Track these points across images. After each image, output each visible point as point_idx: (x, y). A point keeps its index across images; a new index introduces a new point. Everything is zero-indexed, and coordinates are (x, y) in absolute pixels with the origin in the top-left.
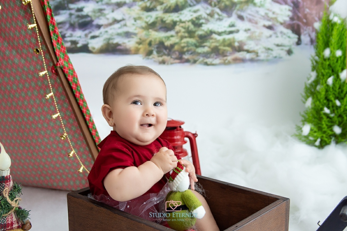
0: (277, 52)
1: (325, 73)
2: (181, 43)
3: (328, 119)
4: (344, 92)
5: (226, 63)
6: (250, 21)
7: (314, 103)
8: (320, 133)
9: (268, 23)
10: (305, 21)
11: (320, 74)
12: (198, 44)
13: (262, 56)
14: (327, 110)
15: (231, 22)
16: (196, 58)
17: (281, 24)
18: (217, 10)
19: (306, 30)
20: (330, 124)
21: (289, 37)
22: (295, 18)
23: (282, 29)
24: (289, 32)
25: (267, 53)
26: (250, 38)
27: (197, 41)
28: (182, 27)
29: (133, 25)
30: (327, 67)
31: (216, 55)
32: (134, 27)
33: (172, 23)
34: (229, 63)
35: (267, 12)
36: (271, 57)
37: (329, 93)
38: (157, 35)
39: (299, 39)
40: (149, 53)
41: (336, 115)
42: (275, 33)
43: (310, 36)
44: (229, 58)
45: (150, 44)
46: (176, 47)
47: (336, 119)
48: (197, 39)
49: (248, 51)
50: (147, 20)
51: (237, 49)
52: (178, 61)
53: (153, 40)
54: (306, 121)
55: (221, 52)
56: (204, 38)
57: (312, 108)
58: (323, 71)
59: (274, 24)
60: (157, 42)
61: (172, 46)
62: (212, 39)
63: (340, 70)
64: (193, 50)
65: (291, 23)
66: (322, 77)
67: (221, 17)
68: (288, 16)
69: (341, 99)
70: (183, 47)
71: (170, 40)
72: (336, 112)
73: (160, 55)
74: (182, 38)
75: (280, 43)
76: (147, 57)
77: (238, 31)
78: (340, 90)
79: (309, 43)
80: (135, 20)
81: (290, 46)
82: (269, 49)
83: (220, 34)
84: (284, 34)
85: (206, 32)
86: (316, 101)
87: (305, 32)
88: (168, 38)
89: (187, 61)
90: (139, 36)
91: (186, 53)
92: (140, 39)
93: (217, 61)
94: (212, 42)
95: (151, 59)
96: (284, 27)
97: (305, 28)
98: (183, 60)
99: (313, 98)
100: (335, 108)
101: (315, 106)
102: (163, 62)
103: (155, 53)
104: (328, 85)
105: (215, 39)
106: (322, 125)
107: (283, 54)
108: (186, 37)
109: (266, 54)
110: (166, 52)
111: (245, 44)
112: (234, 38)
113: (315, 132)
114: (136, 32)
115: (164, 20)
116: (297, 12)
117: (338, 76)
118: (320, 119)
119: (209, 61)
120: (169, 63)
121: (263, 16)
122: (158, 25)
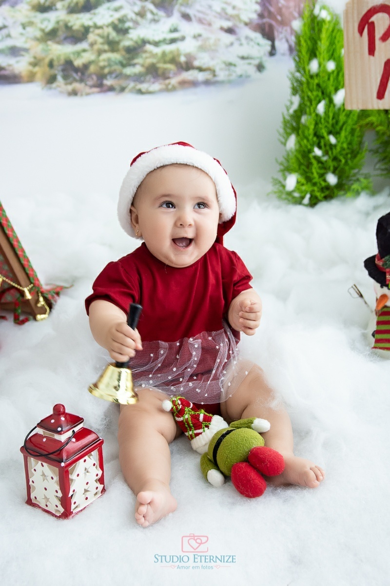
0: (243, 68)
1: (312, 97)
2: (99, 61)
3: (320, 165)
4: (341, 123)
5: (168, 90)
6: (200, 21)
7: (299, 143)
8: (309, 184)
9: (227, 24)
10: (279, 18)
11: (306, 98)
12: (124, 62)
13: (222, 75)
14: (318, 152)
15: (173, 25)
16: (123, 83)
17: (246, 24)
18: (151, 7)
19: (281, 33)
20: (322, 171)
21: (258, 44)
22: (266, 14)
23: (247, 32)
24: (257, 36)
25: (229, 70)
26: (202, 48)
27: (123, 56)
28: (99, 35)
29: (22, 34)
30: (315, 87)
31: (154, 77)
32: (23, 39)
33: (82, 30)
34: (174, 89)
35: (225, 6)
36: (234, 77)
37: (320, 126)
38: (61, 50)
39: (273, 47)
40: (52, 80)
41: (330, 157)
42: (238, 39)
43: (287, 41)
44: (174, 81)
45: (51, 65)
46: (92, 68)
47: (331, 164)
48: (124, 53)
49: (200, 69)
50: (43, 26)
51: (184, 66)
52: (96, 90)
53: (55, 58)
54: (287, 170)
55: (160, 72)
56: (133, 51)
57: (296, 150)
58: (310, 94)
59: (235, 25)
60: (62, 61)
61: (86, 66)
62: (146, 52)
63: (333, 92)
64: (118, 72)
65: (260, 22)
66: (308, 104)
67: (156, 18)
68: (256, 11)
69: (336, 134)
70: (103, 68)
71: (82, 57)
72: (330, 153)
73: (69, 81)
74: (100, 52)
75: (245, 55)
76: (49, 85)
77: (183, 39)
78: (334, 121)
79: (287, 52)
80: (24, 26)
81: (261, 58)
82: (230, 64)
83: (156, 44)
84: (252, 40)
85: (136, 42)
86: (302, 140)
87: (281, 36)
88: (78, 54)
89: (111, 89)
90: (32, 53)
91: (108, 77)
92: (35, 58)
93: (156, 86)
94: (146, 58)
95: (55, 89)
96: (250, 28)
97: (280, 29)
98: (105, 88)
99: (298, 135)
100: (328, 148)
101: (301, 146)
102: (74, 93)
103: (60, 78)
104: (317, 115)
105: (151, 52)
106: (312, 173)
107: (252, 70)
108: (105, 51)
109: (227, 73)
110: (77, 76)
111: (195, 59)
112: (178, 50)
113: (303, 185)
114: (27, 46)
115: (70, 24)
116: (267, 5)
117: (331, 101)
118: (309, 165)
119: (144, 87)
120: (84, 93)
121: (219, 14)
122: (61, 34)
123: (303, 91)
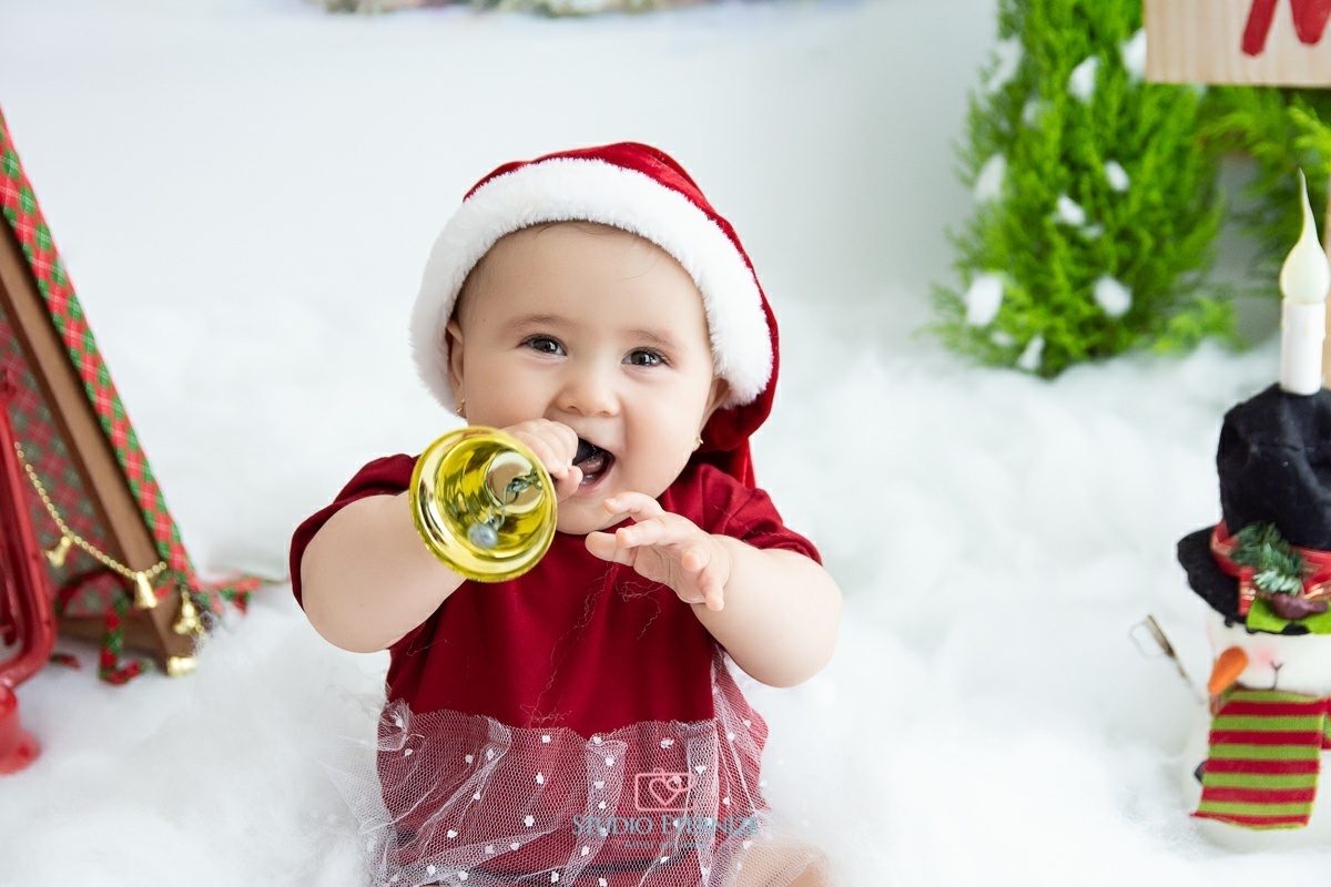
1: (1059, 46)
3: (1076, 251)
4: (1144, 127)
7: (1014, 181)
8: (1042, 310)
11: (1040, 49)
14: (1070, 212)
20: (1082, 272)
30: (1068, 16)
37: (1081, 133)
41: (1107, 230)
47: (1111, 251)
54: (977, 262)
57: (1006, 205)
58: (1051, 35)
63: (1122, 33)
66: (1045, 64)
69: (1128, 159)
72: (1108, 216)
78: (1125, 121)
86: (1024, 171)
99: (1011, 157)
100: (1103, 201)
101: (1019, 191)
104: (1072, 101)
106: (1051, 275)
113: (1020, 309)
117: (1114, 62)
118: (1043, 251)
123: (1031, 27)
